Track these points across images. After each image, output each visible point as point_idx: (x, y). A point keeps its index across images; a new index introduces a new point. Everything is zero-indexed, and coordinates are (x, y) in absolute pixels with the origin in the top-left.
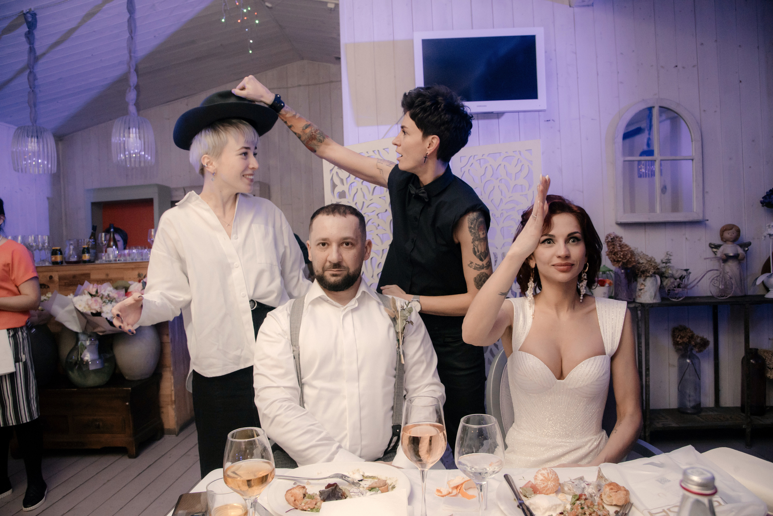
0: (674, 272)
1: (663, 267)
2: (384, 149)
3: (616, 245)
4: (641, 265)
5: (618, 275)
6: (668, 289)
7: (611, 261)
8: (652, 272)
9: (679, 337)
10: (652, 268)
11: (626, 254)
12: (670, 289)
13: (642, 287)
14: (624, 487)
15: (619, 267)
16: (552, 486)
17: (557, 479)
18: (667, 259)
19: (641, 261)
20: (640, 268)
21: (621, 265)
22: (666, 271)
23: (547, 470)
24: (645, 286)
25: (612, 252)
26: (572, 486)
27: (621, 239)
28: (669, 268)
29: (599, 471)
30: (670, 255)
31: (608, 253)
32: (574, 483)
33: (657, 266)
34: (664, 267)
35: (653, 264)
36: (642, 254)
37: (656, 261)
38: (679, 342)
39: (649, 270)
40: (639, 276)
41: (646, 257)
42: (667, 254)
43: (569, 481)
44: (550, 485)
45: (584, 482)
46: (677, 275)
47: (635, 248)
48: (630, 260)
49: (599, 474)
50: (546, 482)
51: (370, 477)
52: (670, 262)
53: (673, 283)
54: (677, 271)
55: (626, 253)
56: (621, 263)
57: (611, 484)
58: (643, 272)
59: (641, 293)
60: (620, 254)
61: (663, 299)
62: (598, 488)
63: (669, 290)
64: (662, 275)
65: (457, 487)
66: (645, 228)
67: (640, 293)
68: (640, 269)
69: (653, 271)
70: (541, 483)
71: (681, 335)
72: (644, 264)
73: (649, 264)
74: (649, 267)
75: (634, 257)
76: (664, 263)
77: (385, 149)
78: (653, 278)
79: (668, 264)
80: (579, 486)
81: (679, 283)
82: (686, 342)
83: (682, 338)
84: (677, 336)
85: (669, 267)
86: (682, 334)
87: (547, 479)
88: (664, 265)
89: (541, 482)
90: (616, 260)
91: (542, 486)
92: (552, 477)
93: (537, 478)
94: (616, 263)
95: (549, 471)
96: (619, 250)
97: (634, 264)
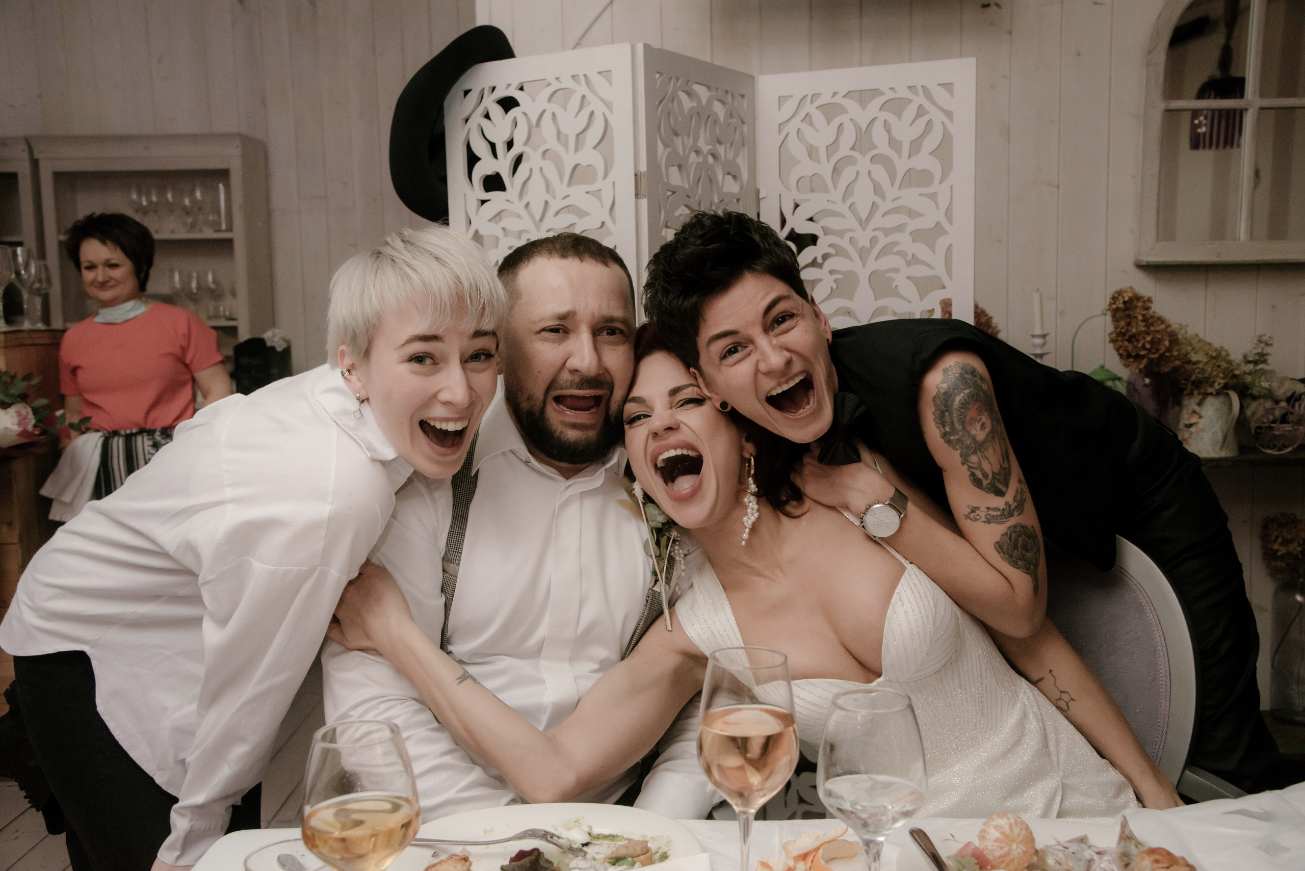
0: (1275, 385)
1: (1248, 372)
2: (600, 73)
3: (1136, 317)
4: (1195, 367)
5: (1136, 390)
6: (1257, 425)
7: (1121, 355)
8: (1219, 384)
9: (1280, 540)
10: (1221, 375)
11: (1159, 339)
12: (1263, 425)
13: (1193, 420)
14: (1184, 859)
15: (1140, 370)
16: (1019, 854)
17: (1030, 839)
18: (1258, 354)
19: (1194, 358)
20: (1191, 374)
21: (1145, 367)
22: (1253, 383)
23: (1008, 818)
24: (1200, 417)
25: (1124, 334)
26: (1064, 855)
27: (1150, 304)
28: (1262, 374)
29: (1124, 825)
30: (1267, 344)
31: (1114, 336)
32: (1067, 848)
33: (1232, 371)
34: (1250, 373)
35: (1224, 365)
36: (1197, 339)
37: (1232, 357)
38: (1279, 554)
39: (1212, 380)
40: (1186, 393)
41: (1206, 348)
42: (1260, 341)
43: (1055, 845)
44: (1016, 853)
45: (1090, 847)
46: (1282, 391)
47: (1181, 325)
48: (1167, 354)
49: (1123, 832)
50: (1007, 844)
51: (606, 837)
52: (1265, 362)
53: (1270, 411)
54: (1282, 382)
55: (1159, 336)
56: (1145, 361)
57: (1152, 851)
58: (1197, 384)
59: (1191, 433)
60: (1144, 338)
61: (1242, 448)
62: (1123, 861)
63: (1259, 428)
64: (1245, 392)
65: (804, 857)
66: (1207, 278)
67: (1186, 435)
68: (1191, 376)
69: (1222, 381)
70: (995, 847)
71: (1283, 537)
72: (1201, 365)
73: (1214, 364)
74: (1212, 370)
75: (1177, 348)
76: (1249, 362)
77: (602, 74)
78: (1221, 399)
79: (1261, 366)
80: (1080, 856)
81: (1283, 412)
82: (1295, 553)
83: (1285, 542)
84: (1273, 538)
85: (1263, 372)
86: (1285, 535)
87: (1008, 839)
88: (1250, 367)
89: (995, 844)
90: (1134, 354)
91: (997, 854)
92: (1019, 834)
93: (987, 836)
94: (1132, 360)
95: (1013, 820)
96: (1143, 329)
97: (1178, 363)
